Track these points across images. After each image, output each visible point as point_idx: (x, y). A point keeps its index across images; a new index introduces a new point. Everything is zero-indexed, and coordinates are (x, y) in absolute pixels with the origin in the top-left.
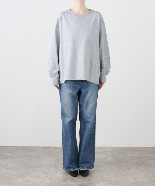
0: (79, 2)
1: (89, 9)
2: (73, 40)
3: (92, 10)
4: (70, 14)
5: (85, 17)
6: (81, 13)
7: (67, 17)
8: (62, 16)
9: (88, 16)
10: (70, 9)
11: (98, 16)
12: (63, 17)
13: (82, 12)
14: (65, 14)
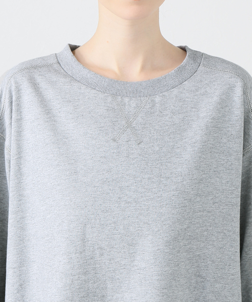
0: (130, 11)
1: (184, 49)
2: (84, 240)
3: (198, 57)
4: (66, 75)
5: (158, 99)
6: (135, 73)
7: (49, 93)
8: (18, 90)
9: (175, 91)
10: (73, 48)
11: (231, 88)
12: (28, 97)
13: (143, 68)
14: (39, 79)
